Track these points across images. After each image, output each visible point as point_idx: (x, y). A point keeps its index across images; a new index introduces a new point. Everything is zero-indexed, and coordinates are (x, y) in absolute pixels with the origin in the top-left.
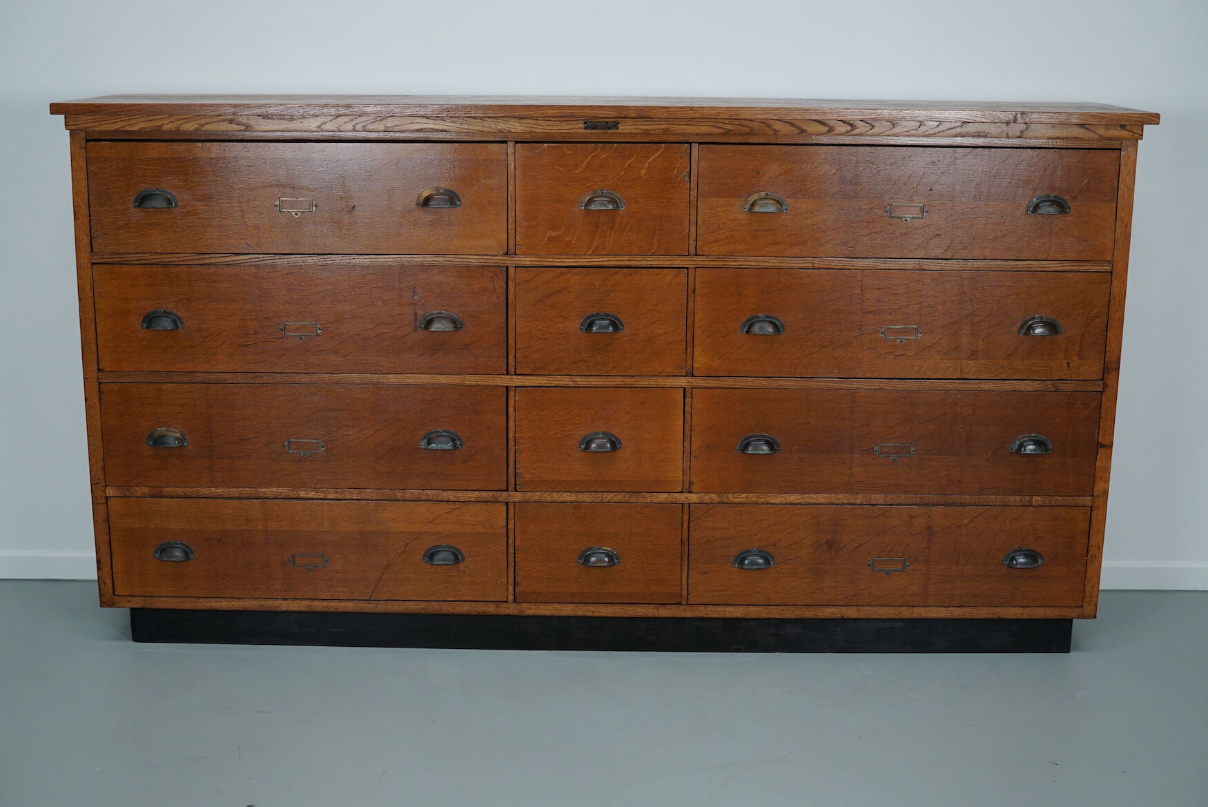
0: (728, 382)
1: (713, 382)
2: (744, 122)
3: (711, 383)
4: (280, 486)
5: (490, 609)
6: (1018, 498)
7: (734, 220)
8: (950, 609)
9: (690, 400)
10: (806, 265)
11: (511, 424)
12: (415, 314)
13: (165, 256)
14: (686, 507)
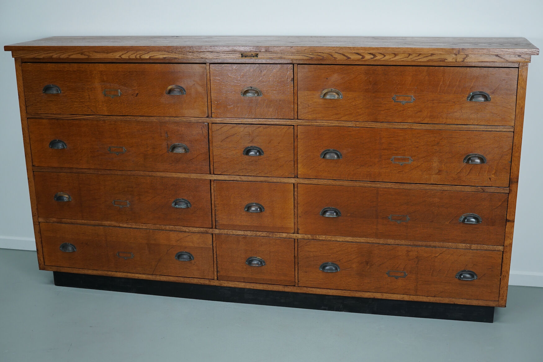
0: (315, 181)
1: (307, 181)
2: (319, 54)
3: (306, 181)
4: (111, 221)
5: (206, 282)
6: (463, 245)
7: (316, 102)
8: (428, 297)
9: (297, 189)
10: (352, 125)
11: (213, 197)
12: (168, 144)
13: (57, 115)
14: (296, 241)
